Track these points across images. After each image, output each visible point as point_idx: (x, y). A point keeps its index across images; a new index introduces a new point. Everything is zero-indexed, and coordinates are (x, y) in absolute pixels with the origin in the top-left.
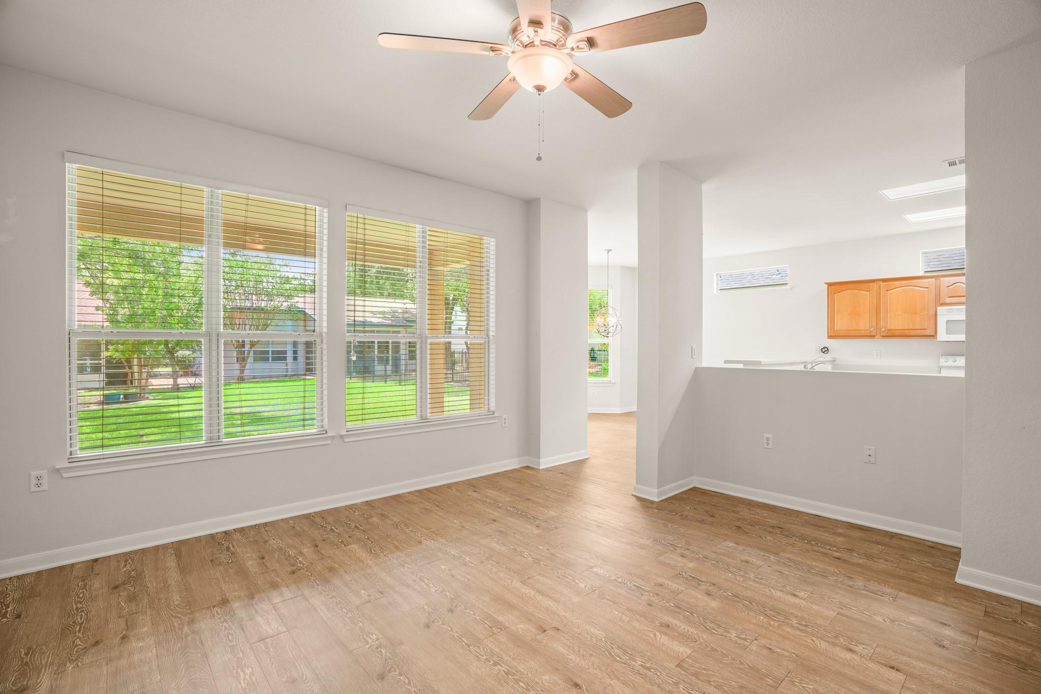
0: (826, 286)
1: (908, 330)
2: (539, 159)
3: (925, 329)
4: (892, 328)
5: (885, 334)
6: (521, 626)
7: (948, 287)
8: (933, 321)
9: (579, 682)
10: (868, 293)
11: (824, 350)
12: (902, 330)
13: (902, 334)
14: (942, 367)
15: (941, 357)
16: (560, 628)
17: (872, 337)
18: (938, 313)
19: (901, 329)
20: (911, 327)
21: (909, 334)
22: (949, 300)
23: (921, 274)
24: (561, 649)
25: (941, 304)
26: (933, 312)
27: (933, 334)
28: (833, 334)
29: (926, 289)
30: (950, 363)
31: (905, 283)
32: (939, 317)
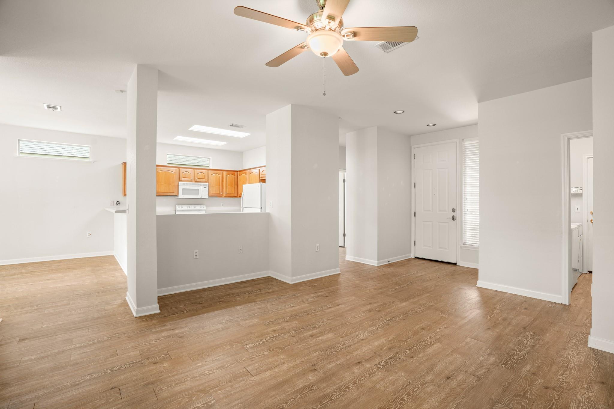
2: (325, 94)
3: (174, 192)
4: (160, 190)
7: (183, 173)
8: (177, 188)
12: (164, 192)
14: (177, 210)
15: (176, 205)
18: (179, 185)
20: (168, 191)
21: (167, 195)
22: (183, 179)
25: (180, 181)
26: (177, 184)
27: (177, 195)
29: (174, 173)
30: (181, 209)
31: (166, 169)
32: (179, 187)
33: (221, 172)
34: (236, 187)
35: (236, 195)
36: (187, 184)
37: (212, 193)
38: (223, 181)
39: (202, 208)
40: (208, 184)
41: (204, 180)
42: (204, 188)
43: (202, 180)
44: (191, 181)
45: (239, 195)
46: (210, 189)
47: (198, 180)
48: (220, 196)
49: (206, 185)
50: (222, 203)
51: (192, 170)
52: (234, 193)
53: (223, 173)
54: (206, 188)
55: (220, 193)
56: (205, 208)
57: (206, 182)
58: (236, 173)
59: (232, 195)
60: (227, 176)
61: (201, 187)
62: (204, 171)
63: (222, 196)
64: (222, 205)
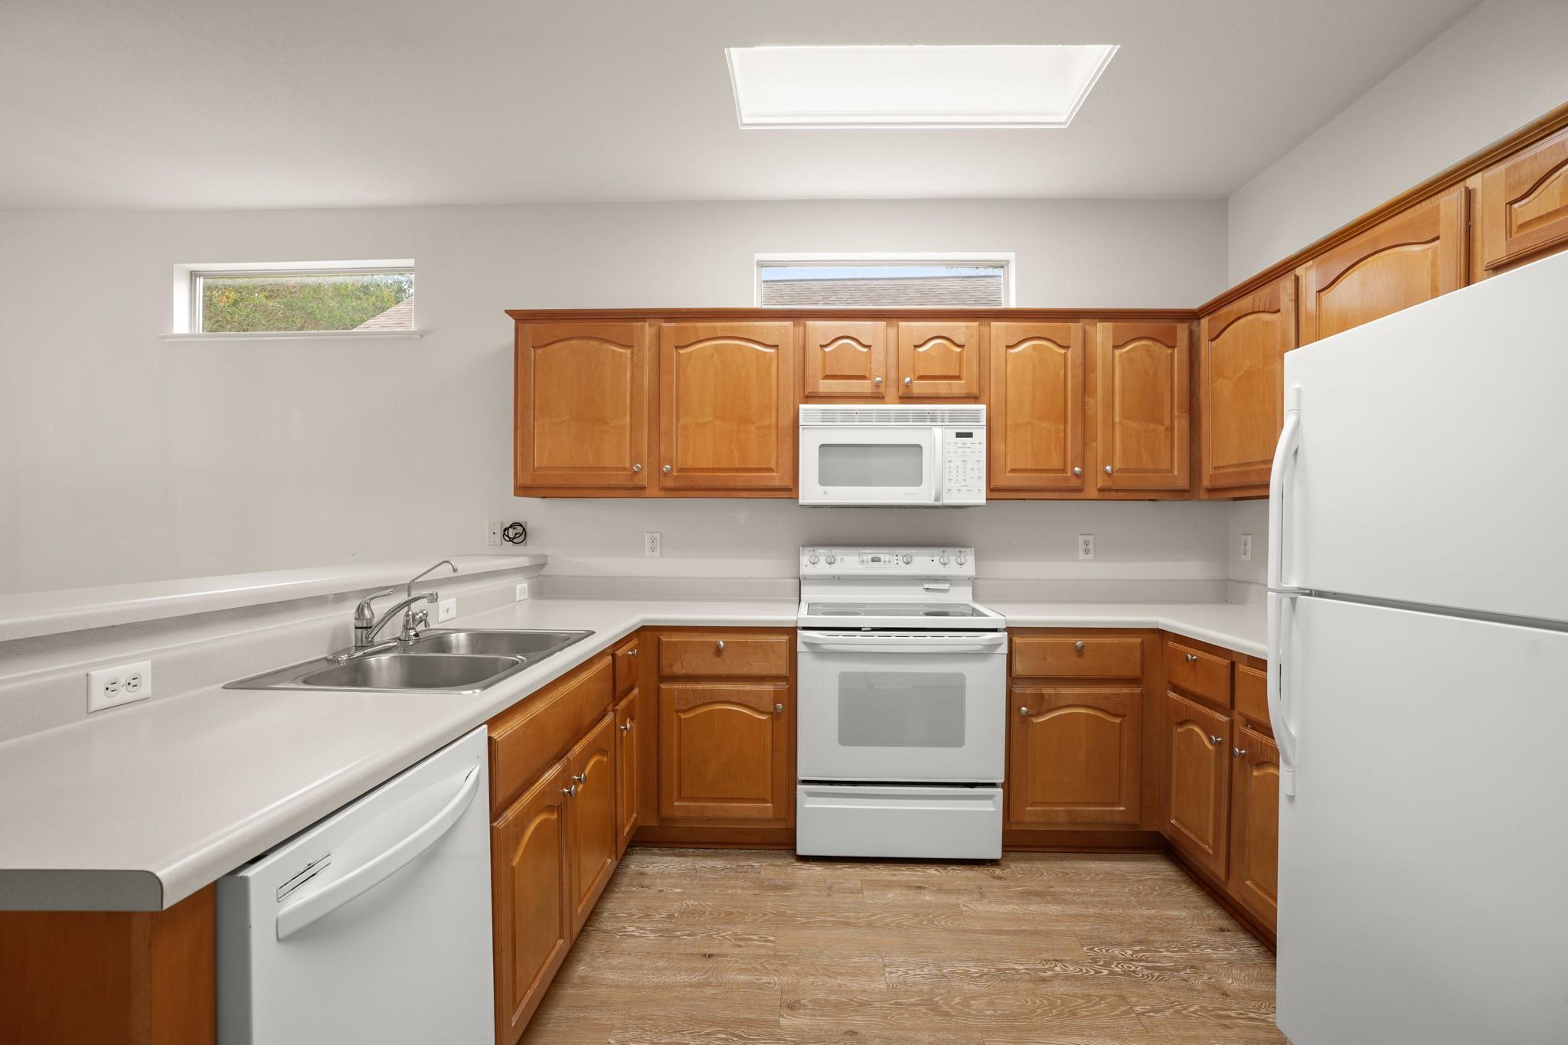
0: (512, 322)
1: (729, 470)
3: (770, 470)
4: (690, 463)
5: (670, 483)
7: (822, 346)
8: (789, 444)
10: (628, 351)
11: (511, 533)
12: (714, 470)
13: (716, 484)
14: (805, 578)
15: (801, 549)
17: (636, 490)
18: (801, 422)
19: (710, 466)
20: (736, 464)
21: (732, 484)
22: (825, 386)
23: (757, 303)
25: (807, 397)
26: (787, 420)
27: (788, 483)
28: (528, 482)
29: (772, 351)
30: (822, 568)
31: (723, 329)
32: (803, 434)
33: (1076, 327)
34: (1181, 424)
35: (1183, 482)
36: (844, 412)
37: (1013, 471)
38: (1086, 388)
39: (953, 569)
40: (983, 407)
41: (956, 387)
42: (959, 435)
43: (943, 387)
44: (877, 397)
45: (1206, 482)
46: (999, 447)
47: (920, 387)
48: (1069, 491)
49: (974, 417)
50: (1081, 539)
51: (882, 324)
52: (1165, 466)
53: (1085, 332)
54: (970, 435)
55: (1064, 471)
56: (969, 569)
57: (974, 399)
58: (1182, 330)
59: (1155, 481)
60: (1117, 352)
61: (937, 432)
62: (959, 329)
63: (1080, 490)
64: (1082, 547)
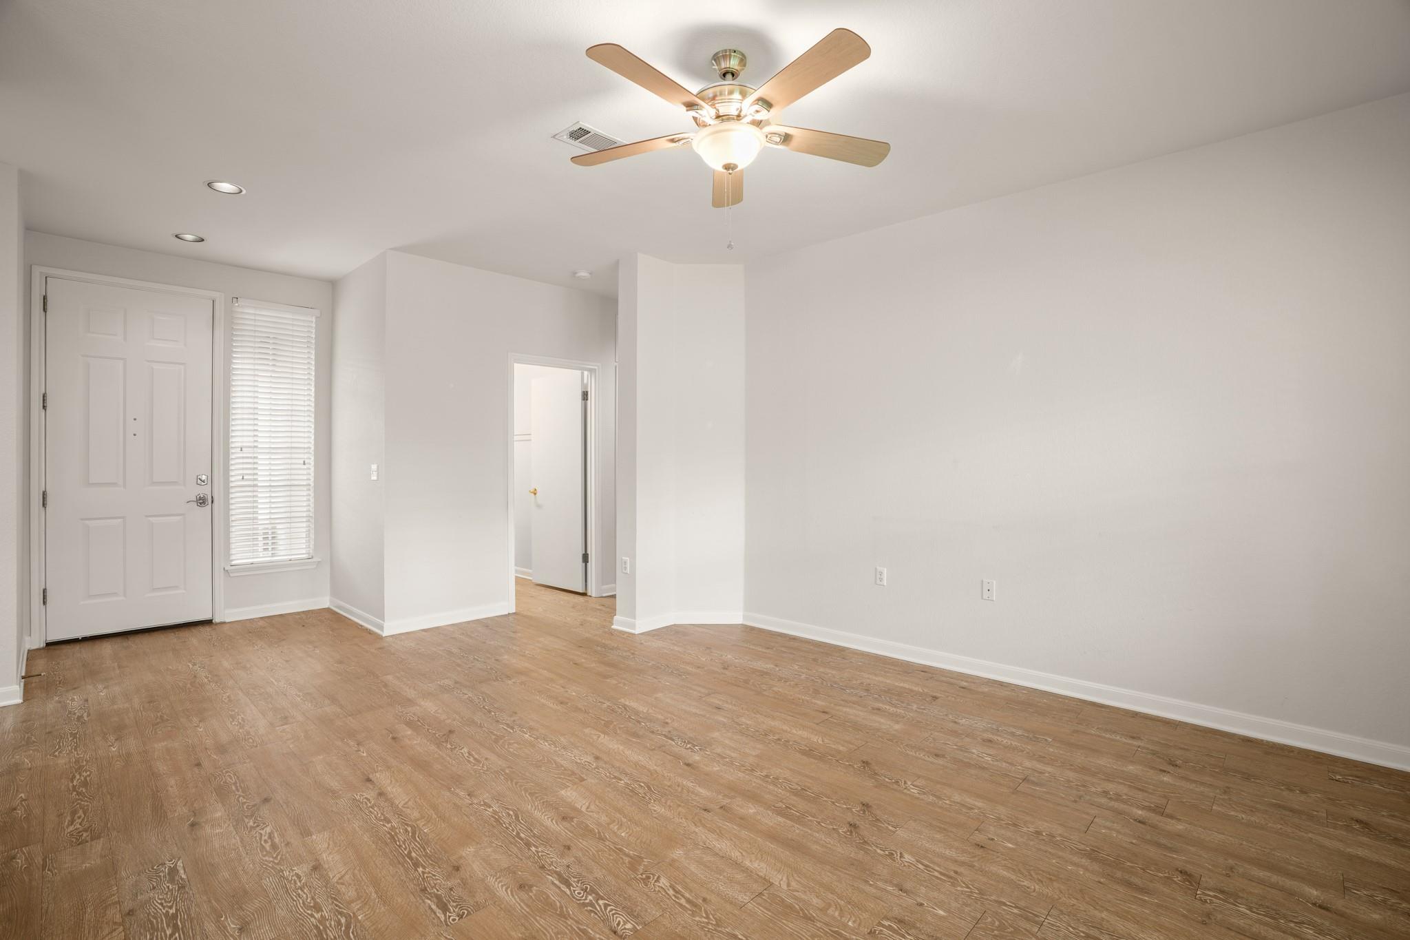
6: (751, 811)
9: (685, 767)
16: (703, 812)
24: (701, 790)
